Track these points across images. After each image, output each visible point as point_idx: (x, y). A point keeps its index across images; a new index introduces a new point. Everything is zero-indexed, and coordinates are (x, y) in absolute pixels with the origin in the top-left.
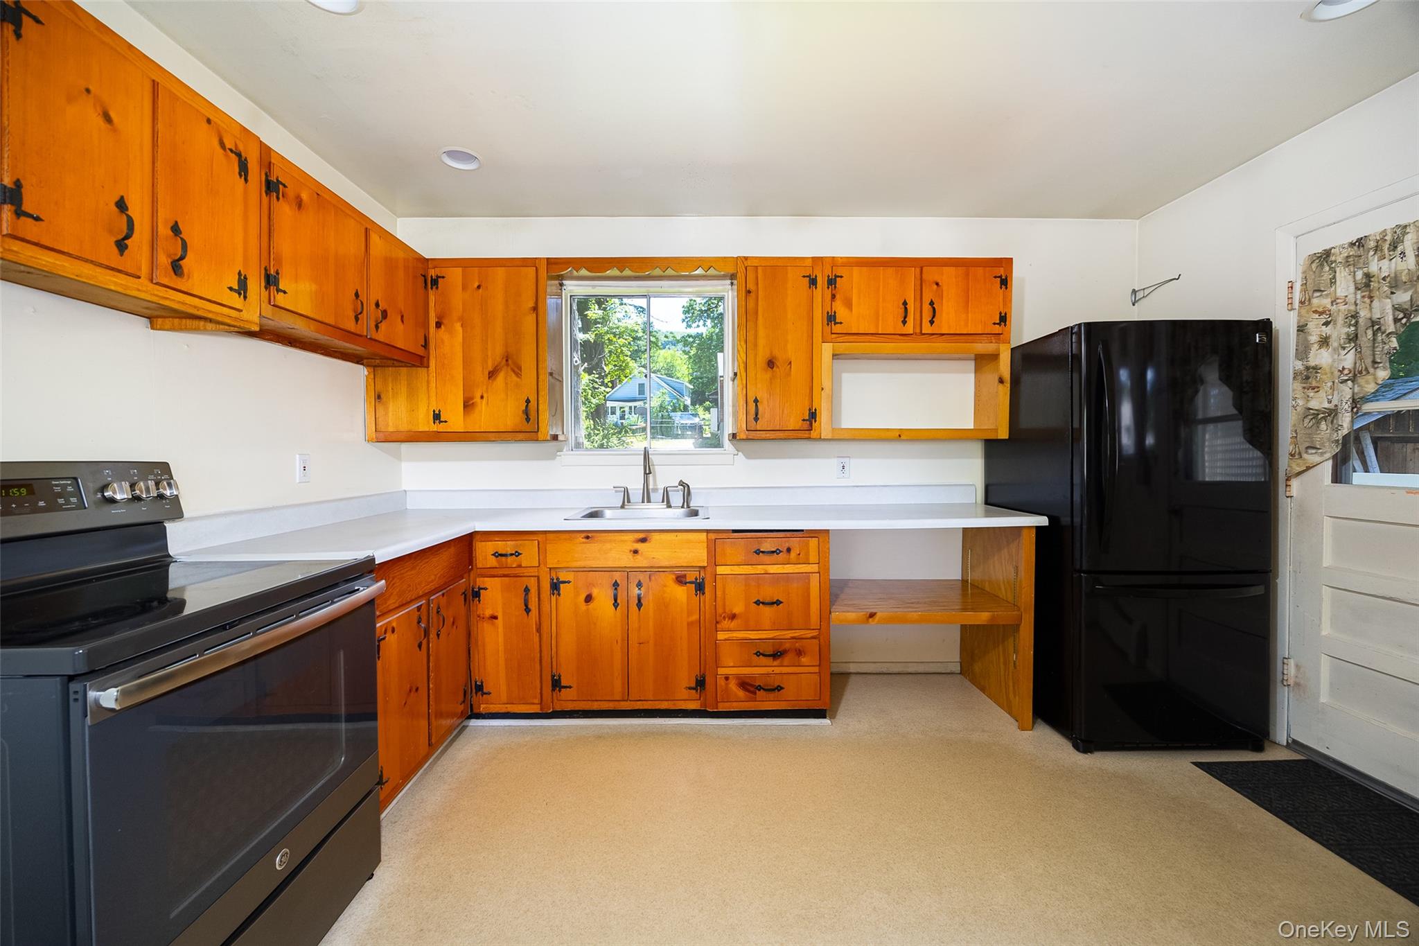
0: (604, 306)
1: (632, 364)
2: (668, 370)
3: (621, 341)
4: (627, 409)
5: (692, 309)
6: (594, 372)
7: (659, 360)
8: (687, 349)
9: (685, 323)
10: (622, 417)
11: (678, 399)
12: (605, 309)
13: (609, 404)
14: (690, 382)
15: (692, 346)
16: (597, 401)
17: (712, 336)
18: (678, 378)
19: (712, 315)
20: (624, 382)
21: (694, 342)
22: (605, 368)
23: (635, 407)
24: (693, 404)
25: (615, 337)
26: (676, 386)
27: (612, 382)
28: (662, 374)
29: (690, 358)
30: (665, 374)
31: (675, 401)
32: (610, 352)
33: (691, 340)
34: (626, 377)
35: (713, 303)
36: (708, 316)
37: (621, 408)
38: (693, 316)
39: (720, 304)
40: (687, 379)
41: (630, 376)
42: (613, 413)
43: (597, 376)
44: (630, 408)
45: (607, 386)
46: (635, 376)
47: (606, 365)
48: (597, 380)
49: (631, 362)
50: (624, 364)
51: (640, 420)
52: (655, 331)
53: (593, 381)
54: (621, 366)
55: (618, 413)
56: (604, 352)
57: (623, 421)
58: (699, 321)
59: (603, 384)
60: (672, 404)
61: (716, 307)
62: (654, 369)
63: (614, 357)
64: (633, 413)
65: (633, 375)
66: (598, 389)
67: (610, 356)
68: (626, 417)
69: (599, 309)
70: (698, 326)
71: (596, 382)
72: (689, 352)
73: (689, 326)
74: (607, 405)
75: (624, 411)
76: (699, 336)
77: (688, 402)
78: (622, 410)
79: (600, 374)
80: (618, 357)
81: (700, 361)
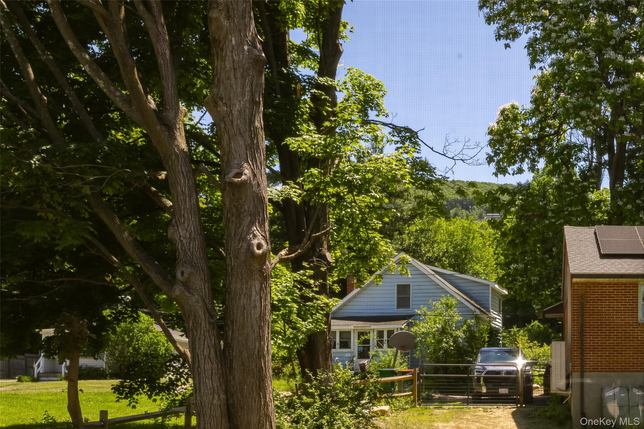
0: (327, 124)
1: (385, 246)
2: (457, 257)
3: (363, 200)
4: (373, 337)
5: (509, 136)
6: (305, 264)
7: (439, 238)
8: (497, 216)
9: (493, 165)
10: (363, 354)
11: (477, 318)
12: (330, 132)
13: (337, 326)
14: (500, 281)
15: (508, 212)
16: (311, 326)
17: (545, 192)
18: (477, 274)
19: (548, 149)
20: (366, 282)
21: (512, 203)
22: (328, 255)
23: (390, 332)
24: (507, 324)
25: (350, 192)
26: (475, 290)
27: (339, 282)
28: (443, 267)
29: (504, 234)
30: (450, 266)
31: (471, 322)
32: (339, 221)
33: (506, 198)
34: (371, 273)
35: (550, 126)
36: (541, 153)
37: (361, 334)
38: (510, 150)
39: (564, 126)
40: (494, 277)
41: (378, 272)
42: (345, 344)
43: (311, 272)
44: (380, 334)
45: (332, 294)
46: (389, 269)
47: (330, 248)
48: (312, 281)
49: (382, 243)
50: (368, 247)
51: (399, 360)
52: (438, 180)
53: (301, 282)
54: (361, 250)
55: (355, 342)
56: (325, 220)
57: (365, 361)
58: (522, 161)
59: (324, 290)
60: (465, 327)
61: (557, 133)
62: (430, 255)
63: (347, 231)
64: (385, 345)
65: (384, 268)
66: (311, 299)
67: (339, 231)
68: (371, 353)
69: (319, 131)
70: (520, 171)
71: (309, 286)
72: (501, 224)
73: (501, 171)
74: (333, 328)
75: (367, 341)
76: (522, 189)
77: (498, 323)
78: (363, 338)
79: (316, 268)
80: (356, 232)
81: (524, 242)
